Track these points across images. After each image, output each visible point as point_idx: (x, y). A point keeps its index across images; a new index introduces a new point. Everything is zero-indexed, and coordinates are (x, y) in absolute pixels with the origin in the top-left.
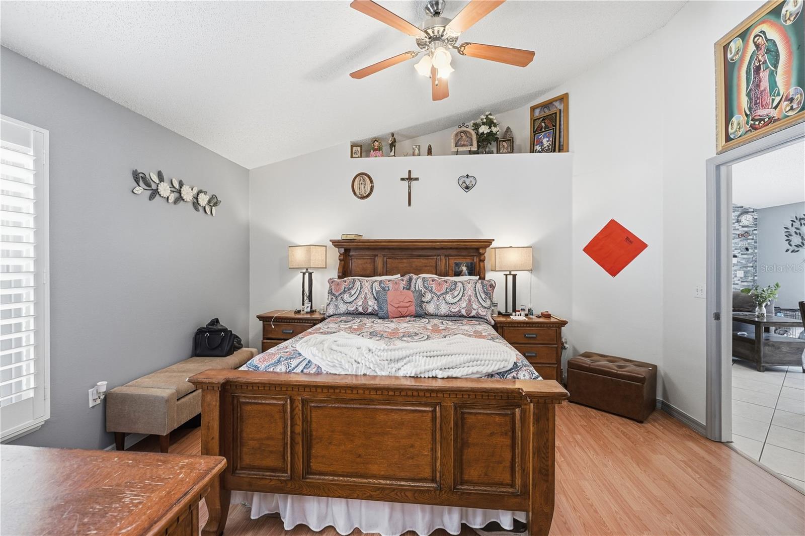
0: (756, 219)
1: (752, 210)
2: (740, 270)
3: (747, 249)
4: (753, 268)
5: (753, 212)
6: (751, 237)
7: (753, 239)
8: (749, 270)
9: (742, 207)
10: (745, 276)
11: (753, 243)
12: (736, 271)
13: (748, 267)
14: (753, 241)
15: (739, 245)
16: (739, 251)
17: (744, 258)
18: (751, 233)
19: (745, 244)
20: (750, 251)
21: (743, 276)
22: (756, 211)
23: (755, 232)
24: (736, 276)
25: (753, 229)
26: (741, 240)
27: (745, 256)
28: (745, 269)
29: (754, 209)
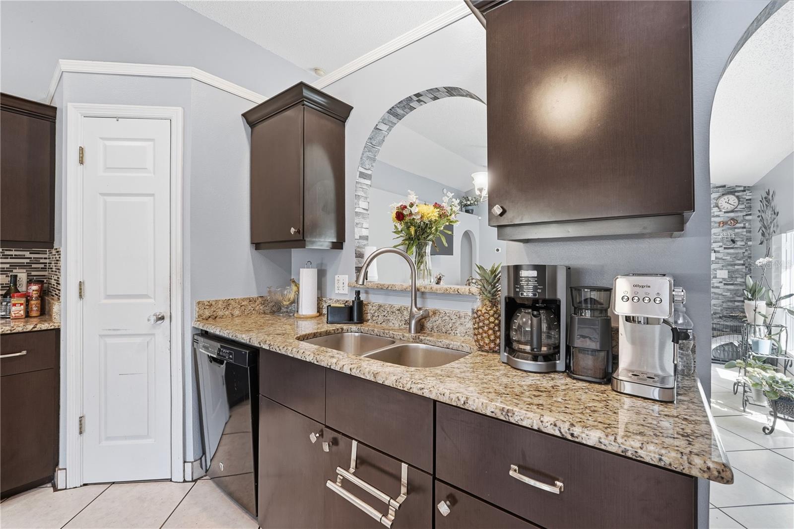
0: (750, 200)
1: (742, 189)
2: (722, 269)
3: (733, 241)
4: (744, 267)
5: (744, 191)
6: (742, 225)
7: (744, 228)
8: (738, 269)
9: (724, 186)
10: (731, 277)
11: (745, 233)
12: (715, 270)
13: (735, 265)
14: (745, 230)
15: (721, 237)
16: (721, 244)
17: (728, 254)
18: (739, 220)
19: (730, 234)
20: (739, 244)
21: (726, 277)
22: (748, 190)
23: (748, 218)
24: (715, 277)
25: (745, 213)
26: (723, 230)
27: (732, 251)
28: (730, 267)
29: (745, 187)
